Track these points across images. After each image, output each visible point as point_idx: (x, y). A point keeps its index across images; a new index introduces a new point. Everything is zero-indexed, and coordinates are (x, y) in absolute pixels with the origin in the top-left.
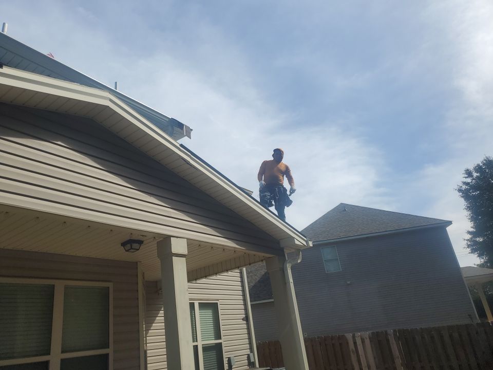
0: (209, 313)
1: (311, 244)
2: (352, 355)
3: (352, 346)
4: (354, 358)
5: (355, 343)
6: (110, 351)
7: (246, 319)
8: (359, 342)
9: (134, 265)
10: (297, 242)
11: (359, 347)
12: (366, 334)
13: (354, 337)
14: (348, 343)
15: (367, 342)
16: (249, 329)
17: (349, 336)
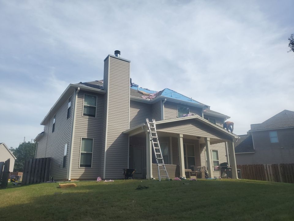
0: (215, 153)
1: (240, 138)
2: (265, 170)
3: (265, 168)
4: (265, 171)
5: (266, 167)
6: (195, 157)
7: (227, 156)
8: (268, 167)
9: (198, 141)
10: (235, 137)
11: (268, 169)
12: (270, 165)
13: (266, 165)
14: (264, 167)
15: (271, 167)
16: (227, 158)
17: (265, 165)
